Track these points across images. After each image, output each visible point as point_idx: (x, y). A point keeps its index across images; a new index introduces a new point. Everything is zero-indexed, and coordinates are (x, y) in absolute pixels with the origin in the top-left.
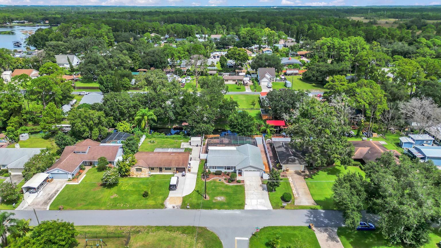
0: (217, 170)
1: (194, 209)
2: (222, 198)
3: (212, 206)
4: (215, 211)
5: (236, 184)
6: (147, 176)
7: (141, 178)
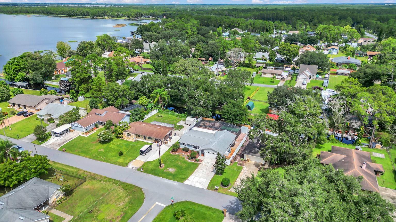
0: (186, 147)
1: (145, 173)
2: (173, 170)
3: (160, 174)
4: (160, 179)
5: (193, 162)
6: (133, 141)
7: (128, 141)
